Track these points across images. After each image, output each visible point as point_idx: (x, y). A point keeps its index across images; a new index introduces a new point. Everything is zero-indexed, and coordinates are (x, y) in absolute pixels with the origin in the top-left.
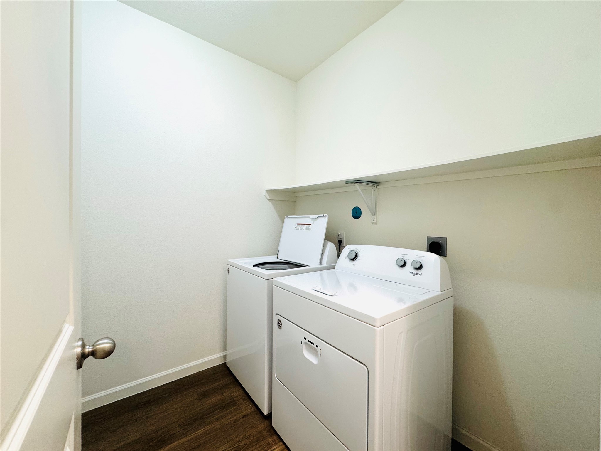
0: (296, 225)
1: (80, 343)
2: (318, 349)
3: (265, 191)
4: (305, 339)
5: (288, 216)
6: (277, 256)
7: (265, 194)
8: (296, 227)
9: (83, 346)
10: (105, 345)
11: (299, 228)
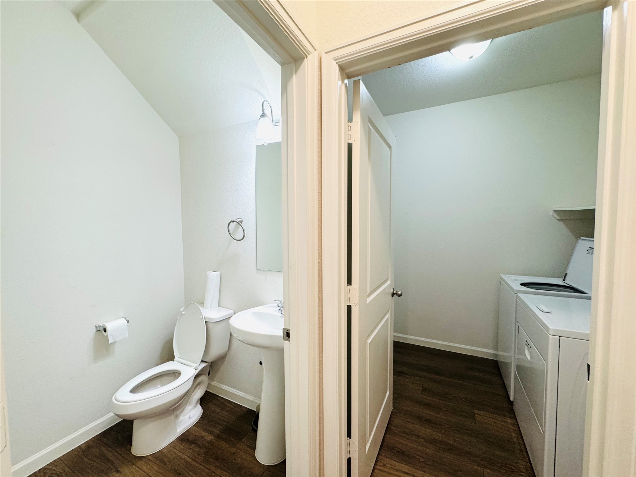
0: (588, 249)
1: (393, 289)
2: (530, 349)
3: (552, 211)
4: (527, 341)
5: (582, 238)
6: (563, 279)
7: (552, 214)
8: (587, 251)
9: (393, 290)
10: (399, 292)
11: (590, 252)
